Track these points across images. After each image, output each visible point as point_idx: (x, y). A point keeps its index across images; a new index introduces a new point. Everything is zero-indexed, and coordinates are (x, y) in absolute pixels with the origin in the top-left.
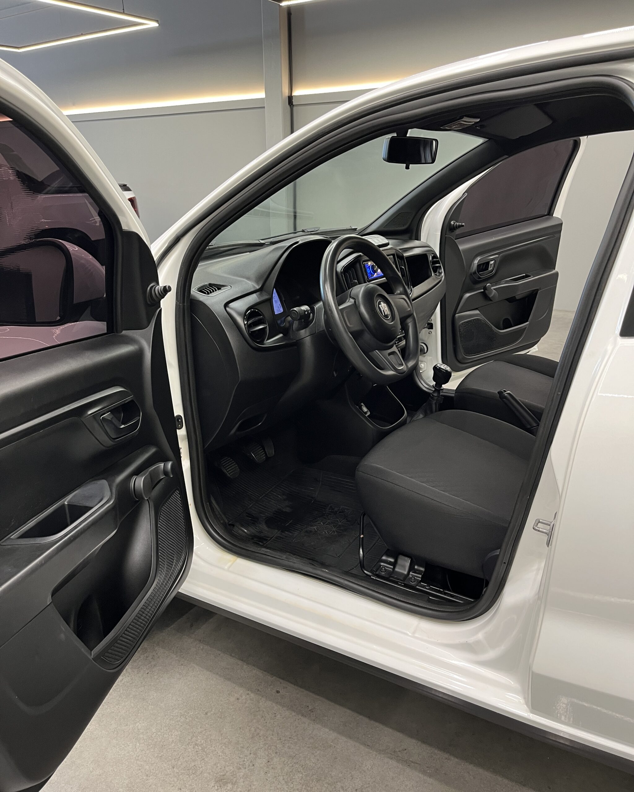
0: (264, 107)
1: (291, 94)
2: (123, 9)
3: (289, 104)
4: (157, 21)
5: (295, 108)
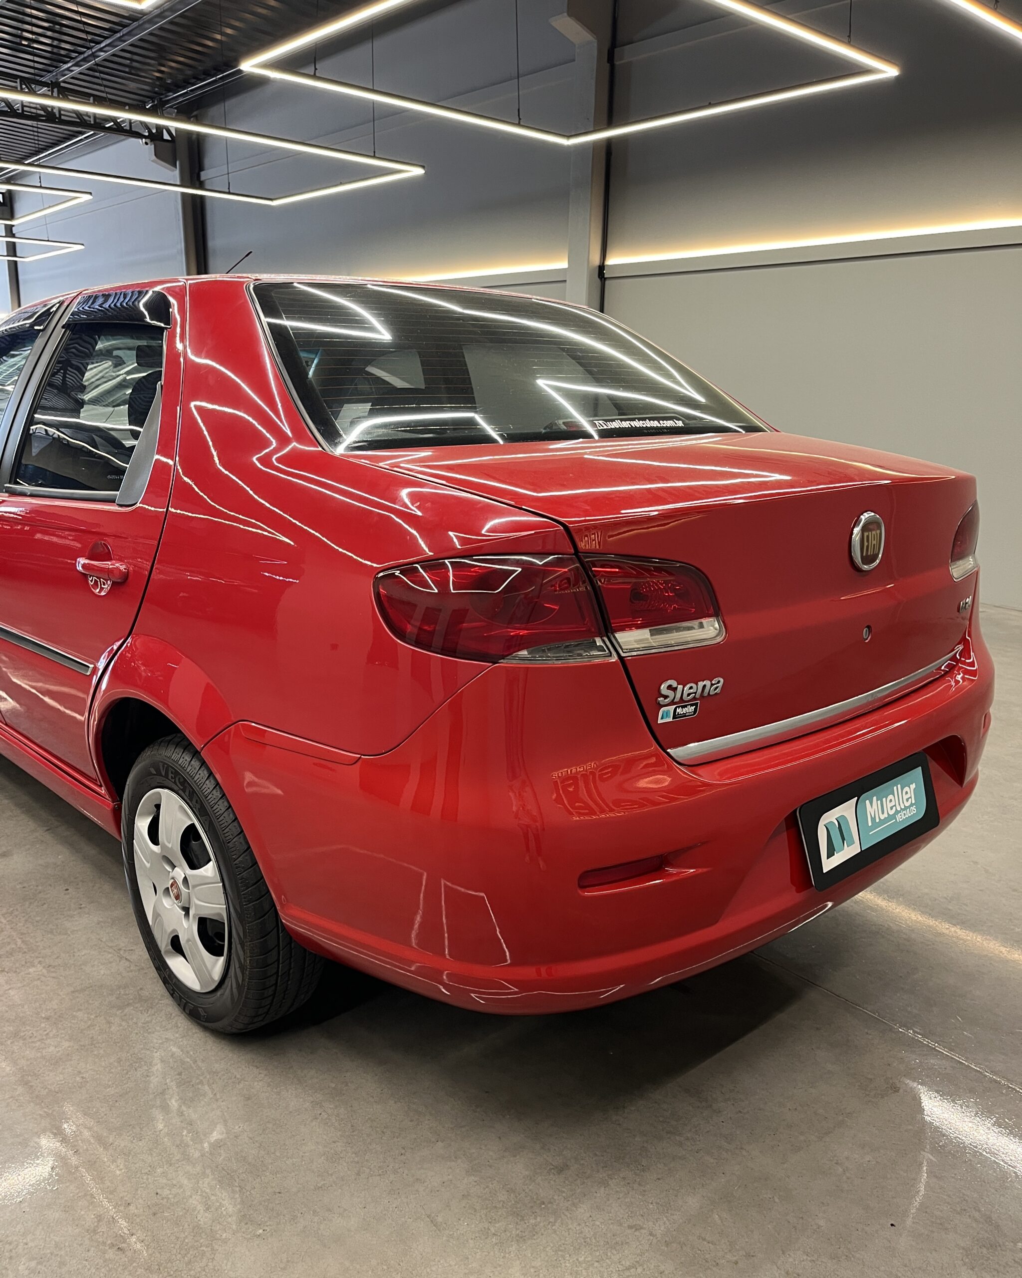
0: (565, 281)
1: (603, 263)
2: (374, 152)
3: (599, 277)
4: (423, 167)
5: (607, 282)
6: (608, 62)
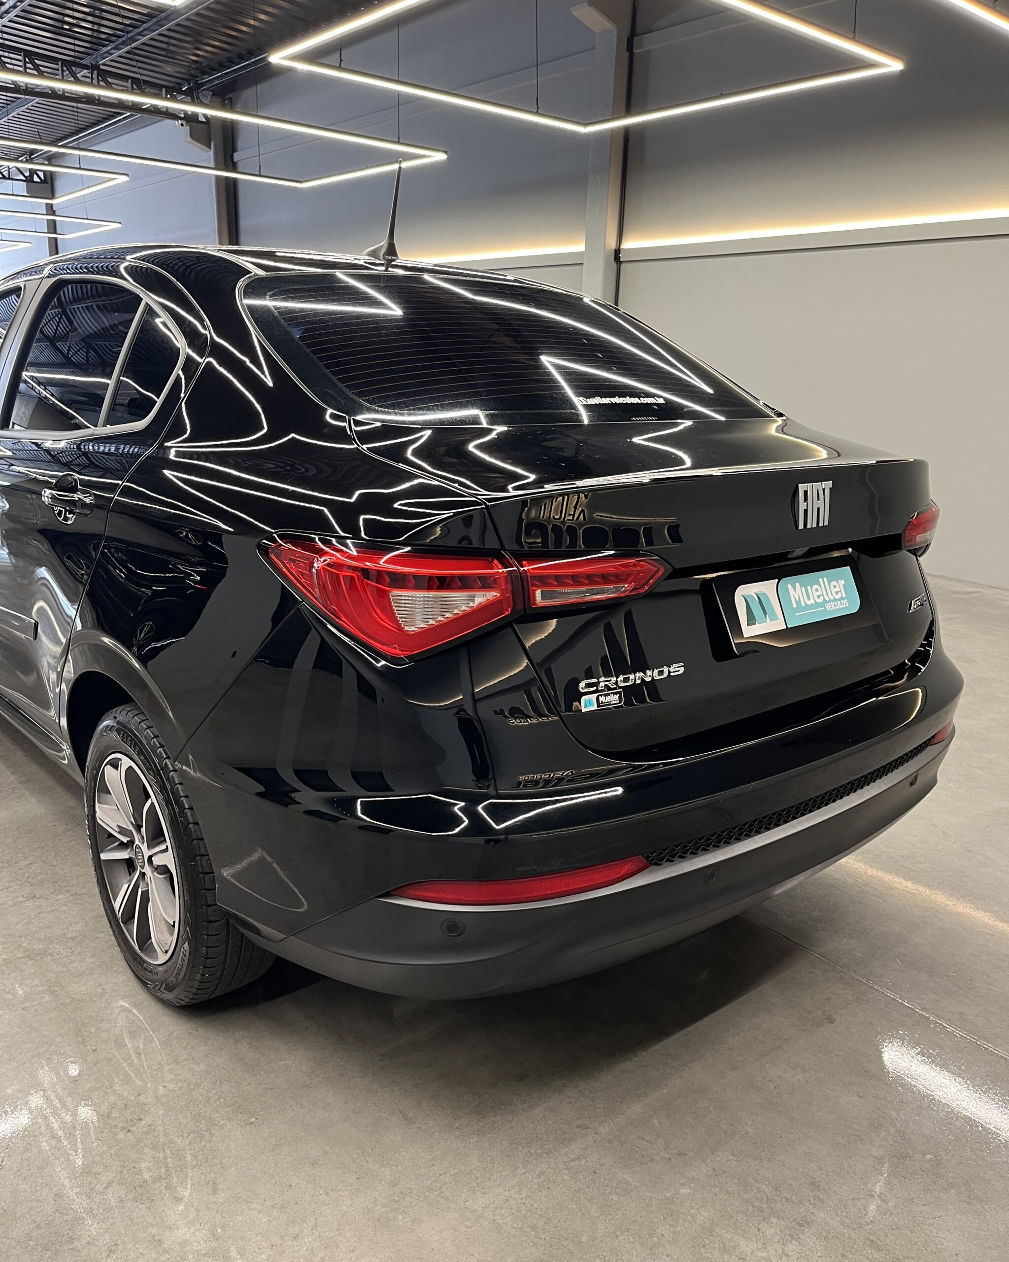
0: (582, 264)
1: (619, 246)
2: (399, 138)
3: (615, 260)
4: (446, 152)
5: (623, 265)
6: (627, 50)
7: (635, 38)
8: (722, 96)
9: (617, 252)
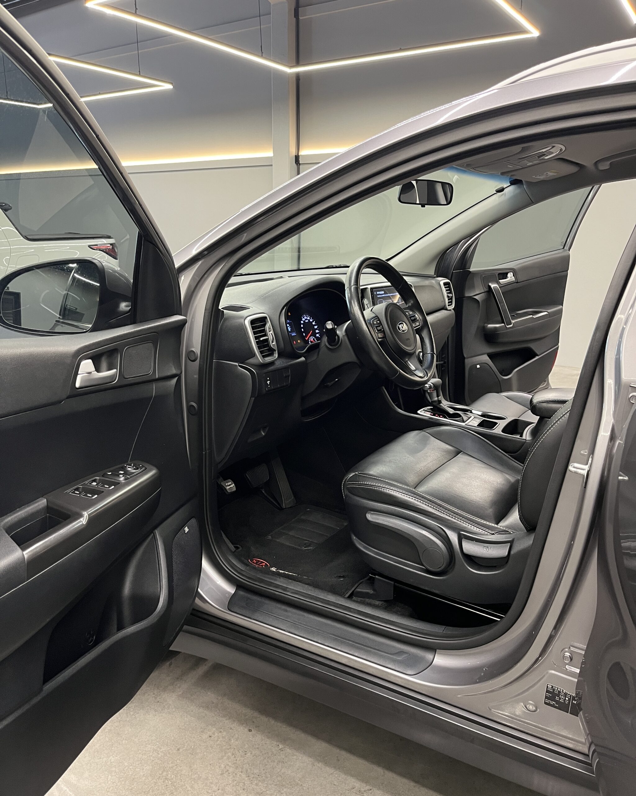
0: (272, 165)
1: (298, 153)
2: (139, 72)
3: (296, 163)
4: (172, 83)
5: (301, 166)
6: (295, 17)
7: (299, 8)
8: (401, 50)
9: (297, 158)
